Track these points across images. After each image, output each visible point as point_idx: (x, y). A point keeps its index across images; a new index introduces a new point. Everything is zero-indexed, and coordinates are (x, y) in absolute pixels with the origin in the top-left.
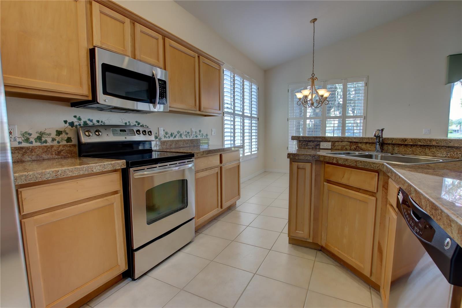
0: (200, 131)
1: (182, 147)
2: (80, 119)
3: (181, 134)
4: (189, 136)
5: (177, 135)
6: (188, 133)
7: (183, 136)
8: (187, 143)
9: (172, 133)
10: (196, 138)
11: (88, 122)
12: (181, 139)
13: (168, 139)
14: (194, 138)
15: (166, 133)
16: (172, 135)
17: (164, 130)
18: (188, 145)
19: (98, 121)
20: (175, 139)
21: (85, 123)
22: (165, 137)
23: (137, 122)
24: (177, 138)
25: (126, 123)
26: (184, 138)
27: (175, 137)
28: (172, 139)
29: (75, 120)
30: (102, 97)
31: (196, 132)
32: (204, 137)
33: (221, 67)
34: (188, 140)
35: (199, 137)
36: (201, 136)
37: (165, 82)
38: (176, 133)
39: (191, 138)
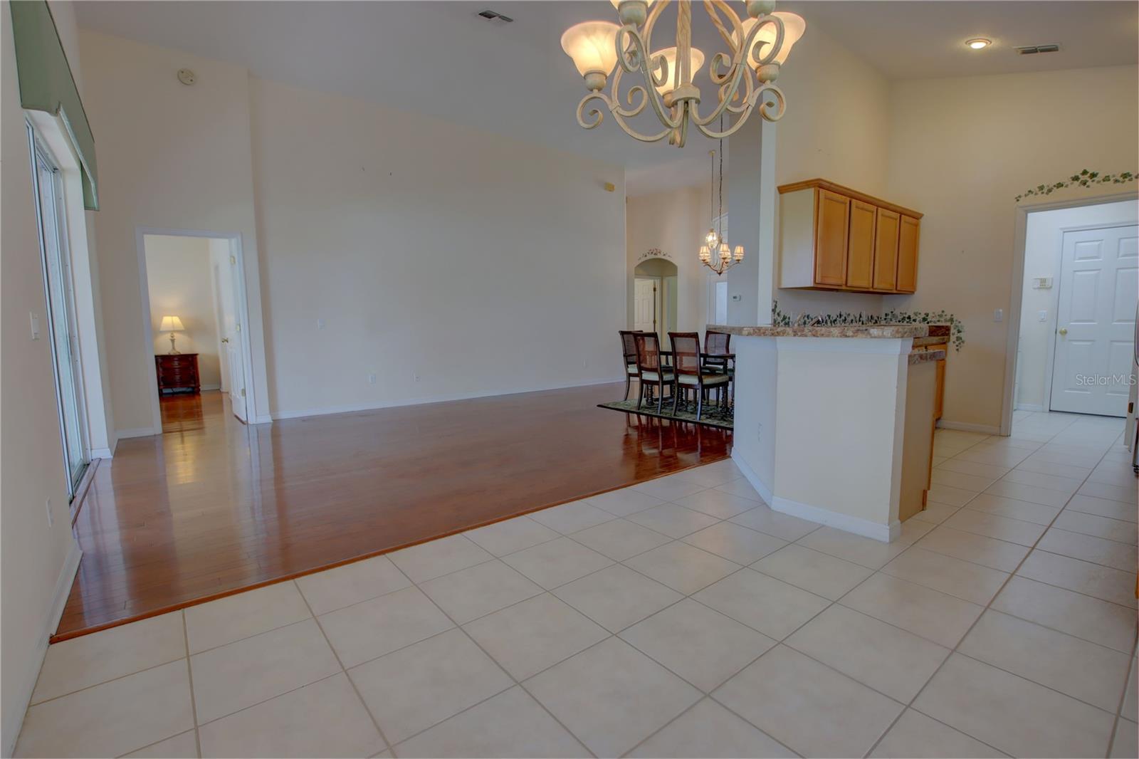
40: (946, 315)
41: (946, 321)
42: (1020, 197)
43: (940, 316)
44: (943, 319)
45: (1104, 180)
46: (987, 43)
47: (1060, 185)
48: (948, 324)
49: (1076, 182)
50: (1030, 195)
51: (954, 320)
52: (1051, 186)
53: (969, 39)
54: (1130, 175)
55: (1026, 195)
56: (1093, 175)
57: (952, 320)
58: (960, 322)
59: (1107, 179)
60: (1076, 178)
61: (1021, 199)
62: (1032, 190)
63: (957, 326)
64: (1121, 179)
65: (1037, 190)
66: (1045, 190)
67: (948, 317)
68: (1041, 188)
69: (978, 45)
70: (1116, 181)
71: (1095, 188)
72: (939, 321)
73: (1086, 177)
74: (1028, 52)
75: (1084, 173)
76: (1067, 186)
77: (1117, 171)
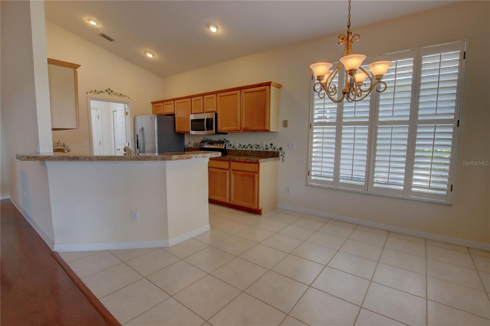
0: (271, 145)
1: (249, 156)
2: (205, 139)
3: (252, 146)
4: (259, 148)
5: (248, 147)
6: (258, 146)
7: (253, 148)
8: (255, 153)
9: (244, 145)
10: (266, 150)
11: (207, 140)
12: (252, 150)
13: (241, 149)
14: (263, 150)
15: (240, 145)
16: (244, 146)
17: (239, 143)
18: (255, 155)
19: (210, 139)
20: (246, 149)
21: (206, 140)
22: (239, 147)
23: (224, 139)
24: (248, 149)
25: (219, 140)
26: (254, 149)
27: (247, 148)
28: (244, 149)
29: (204, 139)
30: (191, 131)
31: (266, 145)
32: (276, 150)
33: (268, 87)
34: (255, 151)
35: (270, 150)
36: (272, 149)
37: (212, 119)
38: (247, 145)
39: (261, 150)
40: (61, 143)
41: (61, 146)
42: (88, 92)
43: (58, 144)
44: (59, 145)
45: (115, 94)
46: (97, 24)
47: (102, 92)
48: (63, 148)
50: (92, 93)
51: (65, 145)
52: (99, 91)
53: (89, 18)
54: (122, 95)
55: (90, 92)
56: (112, 91)
57: (64, 146)
58: (68, 147)
59: (116, 94)
60: (107, 91)
61: (89, 93)
62: (92, 91)
63: (67, 148)
64: (120, 95)
65: (94, 91)
66: (97, 92)
67: (62, 144)
68: (95, 91)
69: (93, 23)
71: (113, 97)
72: (57, 146)
73: (109, 91)
74: (104, 36)
75: (109, 89)
76: (104, 93)
77: (119, 92)
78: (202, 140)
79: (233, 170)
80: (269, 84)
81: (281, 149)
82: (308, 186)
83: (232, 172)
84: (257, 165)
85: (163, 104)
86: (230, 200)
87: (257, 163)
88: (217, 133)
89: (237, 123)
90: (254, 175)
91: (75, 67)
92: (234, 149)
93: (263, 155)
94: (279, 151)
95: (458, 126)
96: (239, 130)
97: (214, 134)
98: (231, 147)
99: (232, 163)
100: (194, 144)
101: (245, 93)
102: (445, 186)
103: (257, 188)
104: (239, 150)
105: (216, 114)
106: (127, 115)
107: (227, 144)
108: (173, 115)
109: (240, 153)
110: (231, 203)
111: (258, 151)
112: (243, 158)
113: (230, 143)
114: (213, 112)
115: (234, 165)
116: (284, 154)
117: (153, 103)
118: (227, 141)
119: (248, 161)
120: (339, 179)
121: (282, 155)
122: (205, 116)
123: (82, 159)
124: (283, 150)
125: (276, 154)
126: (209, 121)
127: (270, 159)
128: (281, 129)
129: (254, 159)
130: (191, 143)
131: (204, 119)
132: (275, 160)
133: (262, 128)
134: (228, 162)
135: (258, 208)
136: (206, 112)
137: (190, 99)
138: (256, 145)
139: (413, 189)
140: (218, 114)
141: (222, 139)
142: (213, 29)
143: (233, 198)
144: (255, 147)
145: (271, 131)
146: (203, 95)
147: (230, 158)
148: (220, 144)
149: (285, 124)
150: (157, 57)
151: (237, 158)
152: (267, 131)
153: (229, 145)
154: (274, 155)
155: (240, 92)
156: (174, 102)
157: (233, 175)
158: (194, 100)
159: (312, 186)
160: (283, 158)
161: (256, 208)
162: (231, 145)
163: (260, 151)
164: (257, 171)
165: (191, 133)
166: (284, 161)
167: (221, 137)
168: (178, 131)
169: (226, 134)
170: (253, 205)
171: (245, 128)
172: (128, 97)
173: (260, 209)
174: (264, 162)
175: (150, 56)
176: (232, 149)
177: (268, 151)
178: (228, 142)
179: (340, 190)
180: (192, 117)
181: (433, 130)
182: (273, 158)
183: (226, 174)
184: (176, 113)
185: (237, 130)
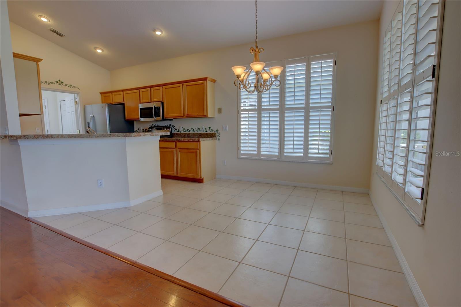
0: (210, 128)
1: (192, 137)
2: (153, 125)
3: (194, 130)
4: (200, 131)
6: (199, 129)
7: (195, 131)
8: (196, 135)
9: (187, 129)
10: (206, 132)
11: (155, 126)
13: (185, 132)
14: (204, 132)
15: (184, 129)
16: (187, 130)
19: (157, 125)
20: (189, 132)
21: (154, 126)
22: (183, 131)
23: (170, 124)
24: (191, 132)
25: (166, 125)
26: (196, 132)
27: (189, 131)
28: (187, 132)
29: (152, 125)
30: (140, 118)
31: (206, 128)
32: (213, 132)
33: (205, 81)
34: (197, 133)
35: (209, 132)
36: (210, 131)
37: (159, 107)
38: (190, 129)
39: (202, 132)
45: (65, 85)
46: (48, 21)
47: (52, 83)
49: (57, 83)
50: (42, 83)
52: (49, 82)
53: (40, 15)
54: (72, 86)
56: (62, 83)
59: (66, 85)
60: (57, 82)
64: (70, 86)
65: (45, 82)
66: (48, 83)
68: (46, 82)
69: (44, 20)
70: (69, 87)
71: (63, 87)
73: (60, 82)
74: (54, 31)
75: (59, 81)
76: (55, 84)
77: (69, 83)
78: (150, 126)
79: (179, 149)
80: (205, 79)
81: (217, 131)
82: (239, 158)
83: (178, 150)
84: (198, 143)
85: (112, 94)
86: (177, 174)
87: (199, 141)
88: (164, 119)
89: (181, 111)
90: (196, 151)
91: (37, 61)
92: (179, 132)
93: (203, 136)
94: (216, 132)
95: (334, 110)
96: (183, 116)
97: (161, 121)
98: (176, 131)
99: (178, 143)
100: (143, 129)
101: (187, 86)
102: (328, 152)
103: (199, 162)
104: (183, 133)
105: (163, 104)
106: (77, 104)
107: (173, 128)
108: (123, 104)
109: (184, 136)
110: (179, 175)
111: (199, 134)
112: (187, 139)
113: (175, 128)
114: (160, 101)
115: (180, 145)
116: (220, 134)
117: (101, 93)
118: (172, 126)
119: (191, 140)
120: (261, 151)
121: (218, 136)
122: (153, 105)
123: (55, 137)
124: (218, 132)
125: (213, 135)
126: (157, 109)
127: (209, 138)
128: (216, 115)
129: (196, 139)
130: (140, 129)
131: (152, 108)
132: (212, 139)
133: (201, 114)
134: (175, 142)
135: (201, 177)
136: (153, 102)
137: (138, 90)
138: (197, 128)
139: (309, 155)
140: (164, 103)
141: (169, 125)
142: (158, 33)
143: (180, 172)
144: (197, 130)
145: (208, 116)
146: (150, 87)
147: (176, 139)
148: (166, 129)
149: (220, 111)
150: (106, 52)
151: (182, 139)
152: (206, 117)
153: (175, 130)
154: (212, 136)
155: (183, 85)
156: (123, 93)
157: (179, 152)
158: (153, 90)
159: (241, 159)
160: (219, 138)
161: (199, 177)
162: (176, 129)
163: (200, 133)
164: (199, 148)
165: (140, 120)
166: (220, 140)
167: (167, 123)
168: (128, 118)
169: (172, 120)
170: (196, 175)
171: (187, 114)
172: (78, 88)
173: (202, 178)
174: (204, 140)
175: (99, 51)
176: (178, 132)
177: (207, 133)
178: (174, 127)
179: (262, 160)
180: (141, 106)
181: (318, 114)
182: (211, 138)
183: (173, 152)
184: (125, 102)
185: (181, 117)
